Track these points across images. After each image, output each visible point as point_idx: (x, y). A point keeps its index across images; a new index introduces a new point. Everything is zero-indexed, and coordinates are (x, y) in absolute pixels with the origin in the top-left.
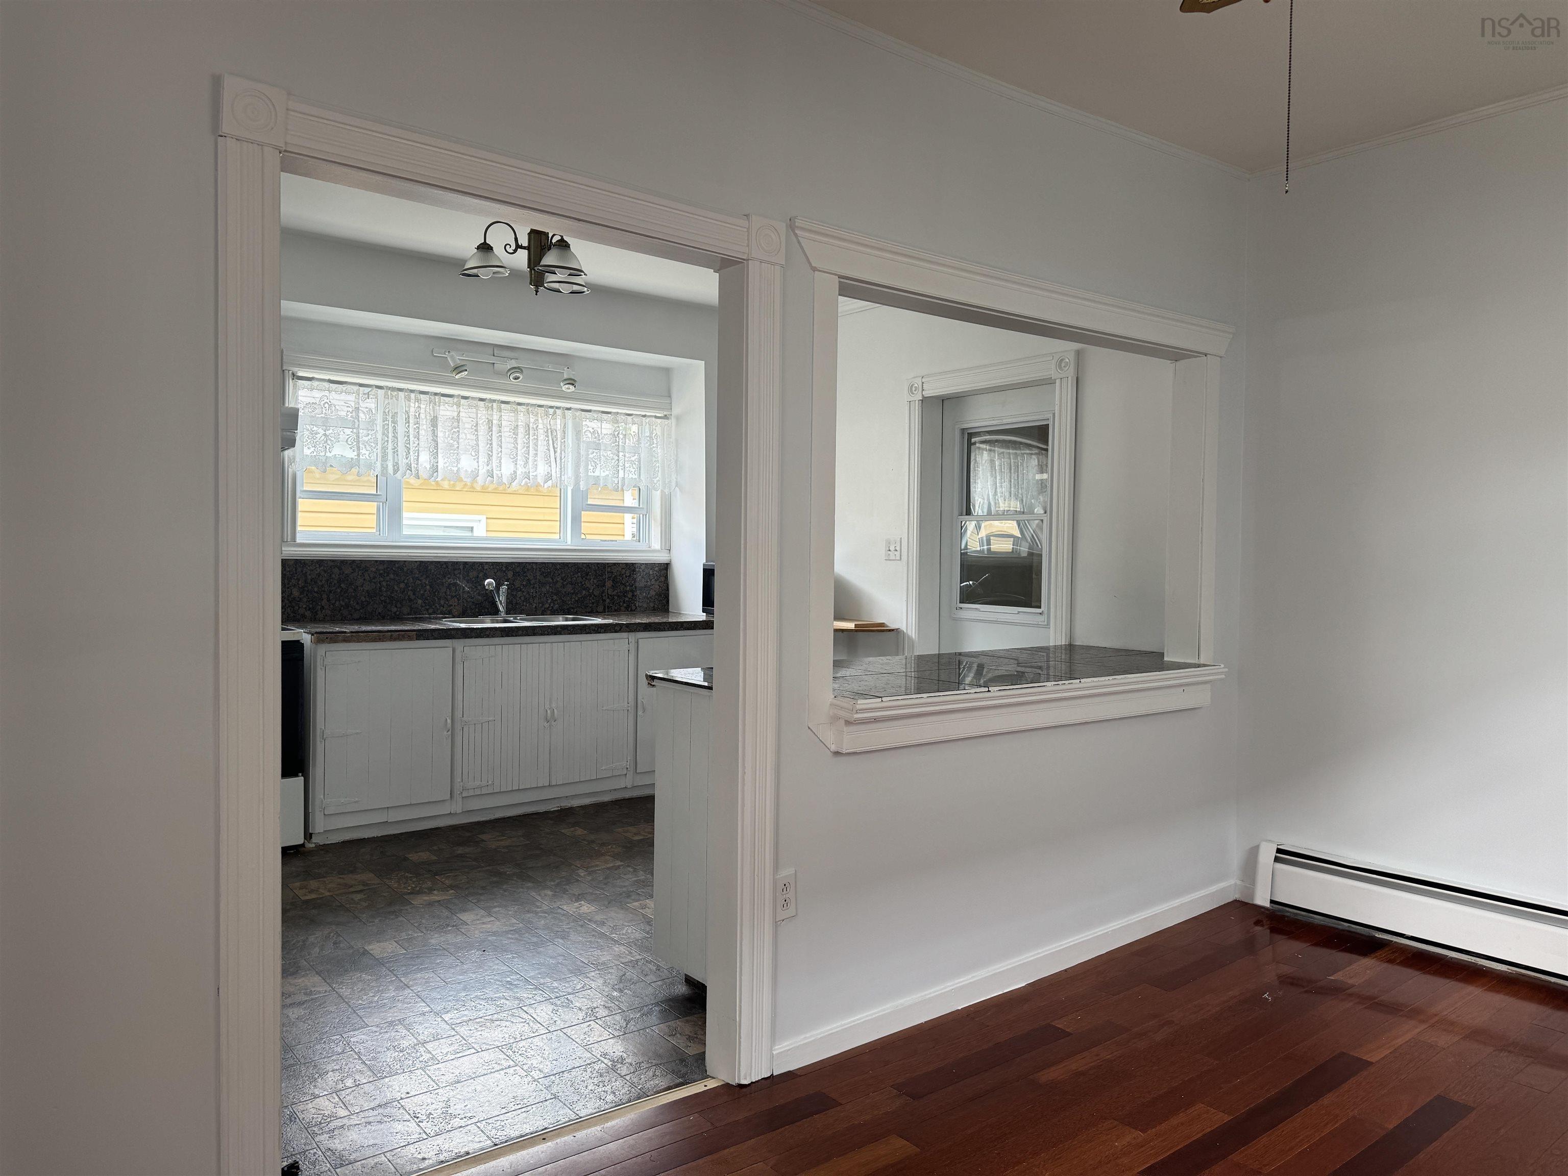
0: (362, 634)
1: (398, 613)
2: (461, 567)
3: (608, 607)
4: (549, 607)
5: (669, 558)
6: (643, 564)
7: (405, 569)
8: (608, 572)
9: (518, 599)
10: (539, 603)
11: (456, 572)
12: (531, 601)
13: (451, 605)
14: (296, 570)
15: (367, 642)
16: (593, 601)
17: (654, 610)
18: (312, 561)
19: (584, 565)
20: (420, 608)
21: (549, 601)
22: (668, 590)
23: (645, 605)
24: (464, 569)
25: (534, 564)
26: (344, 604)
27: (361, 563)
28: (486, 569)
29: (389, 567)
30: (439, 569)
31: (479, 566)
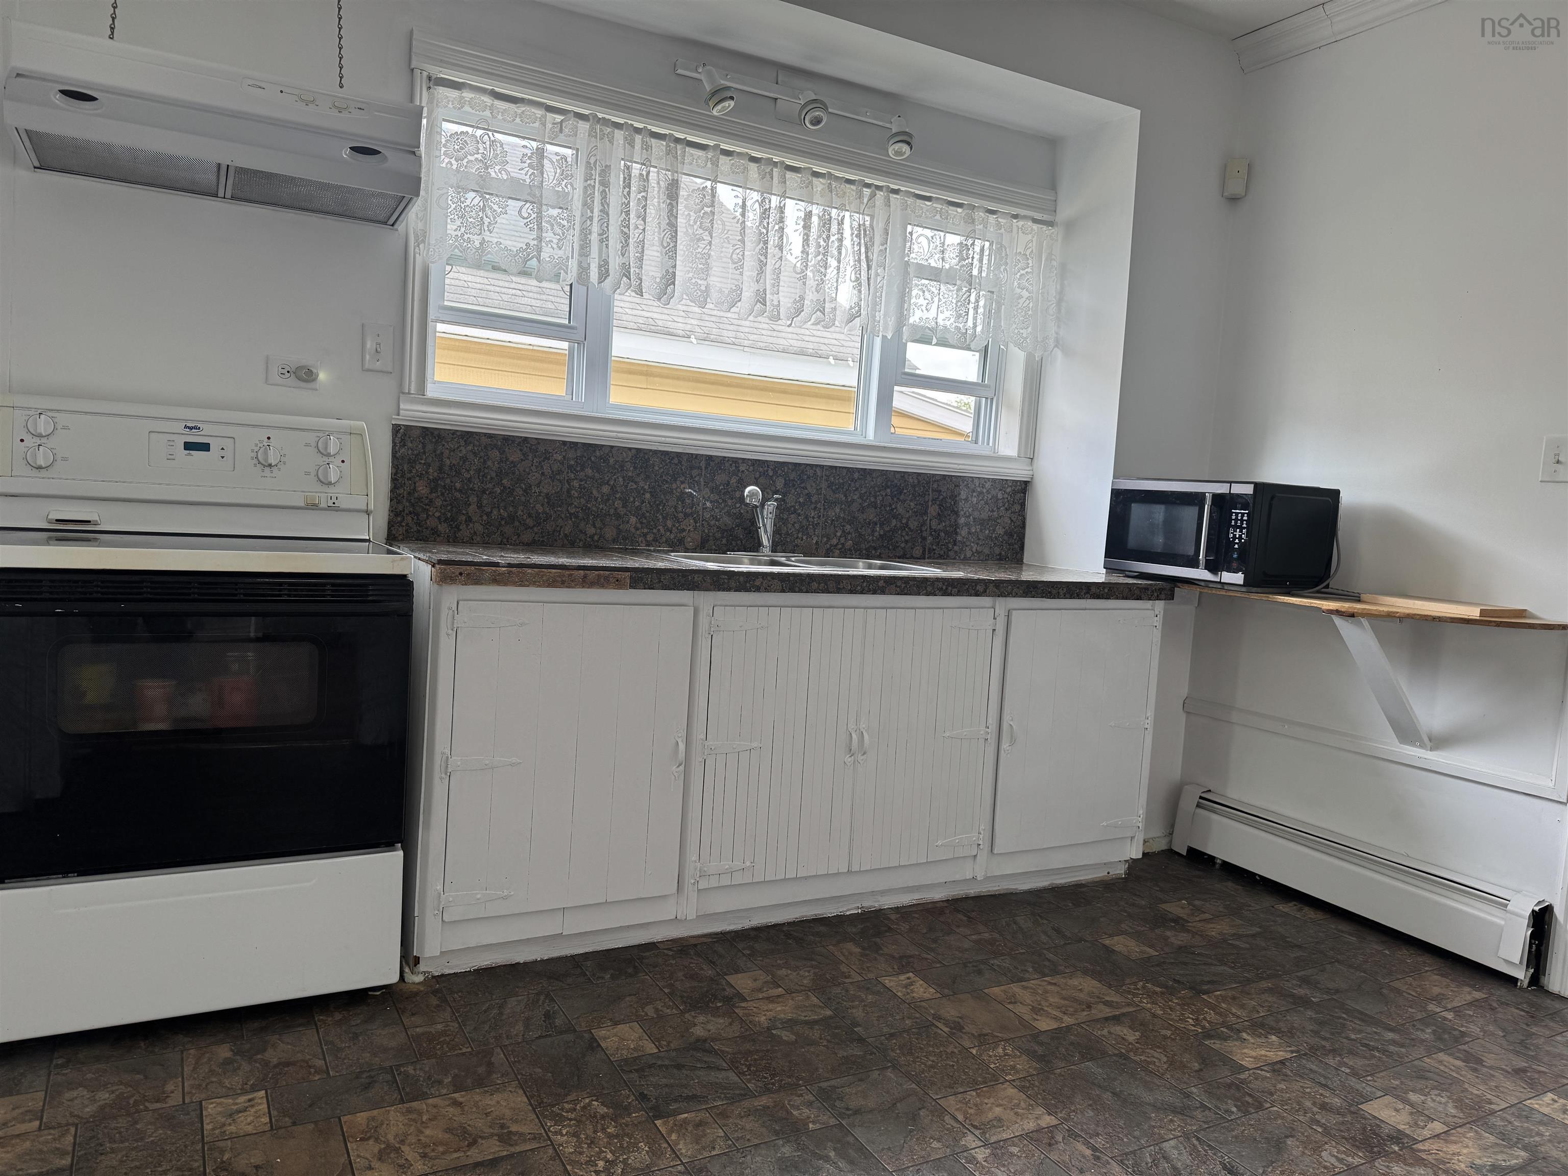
0: (529, 571)
1: (596, 538)
2: (703, 464)
3: (929, 549)
4: (837, 544)
5: (1031, 473)
6: (989, 479)
7: (612, 461)
8: (933, 490)
9: (790, 526)
10: (823, 536)
11: (695, 472)
12: (811, 531)
13: (684, 530)
14: (424, 447)
15: (539, 586)
16: (907, 538)
17: (1000, 559)
18: (454, 432)
19: (898, 476)
20: (633, 530)
21: (839, 534)
22: (1023, 526)
23: (987, 551)
24: (706, 468)
25: (818, 468)
26: (506, 515)
27: (539, 443)
28: (743, 471)
29: (585, 454)
30: (667, 465)
31: (731, 465)
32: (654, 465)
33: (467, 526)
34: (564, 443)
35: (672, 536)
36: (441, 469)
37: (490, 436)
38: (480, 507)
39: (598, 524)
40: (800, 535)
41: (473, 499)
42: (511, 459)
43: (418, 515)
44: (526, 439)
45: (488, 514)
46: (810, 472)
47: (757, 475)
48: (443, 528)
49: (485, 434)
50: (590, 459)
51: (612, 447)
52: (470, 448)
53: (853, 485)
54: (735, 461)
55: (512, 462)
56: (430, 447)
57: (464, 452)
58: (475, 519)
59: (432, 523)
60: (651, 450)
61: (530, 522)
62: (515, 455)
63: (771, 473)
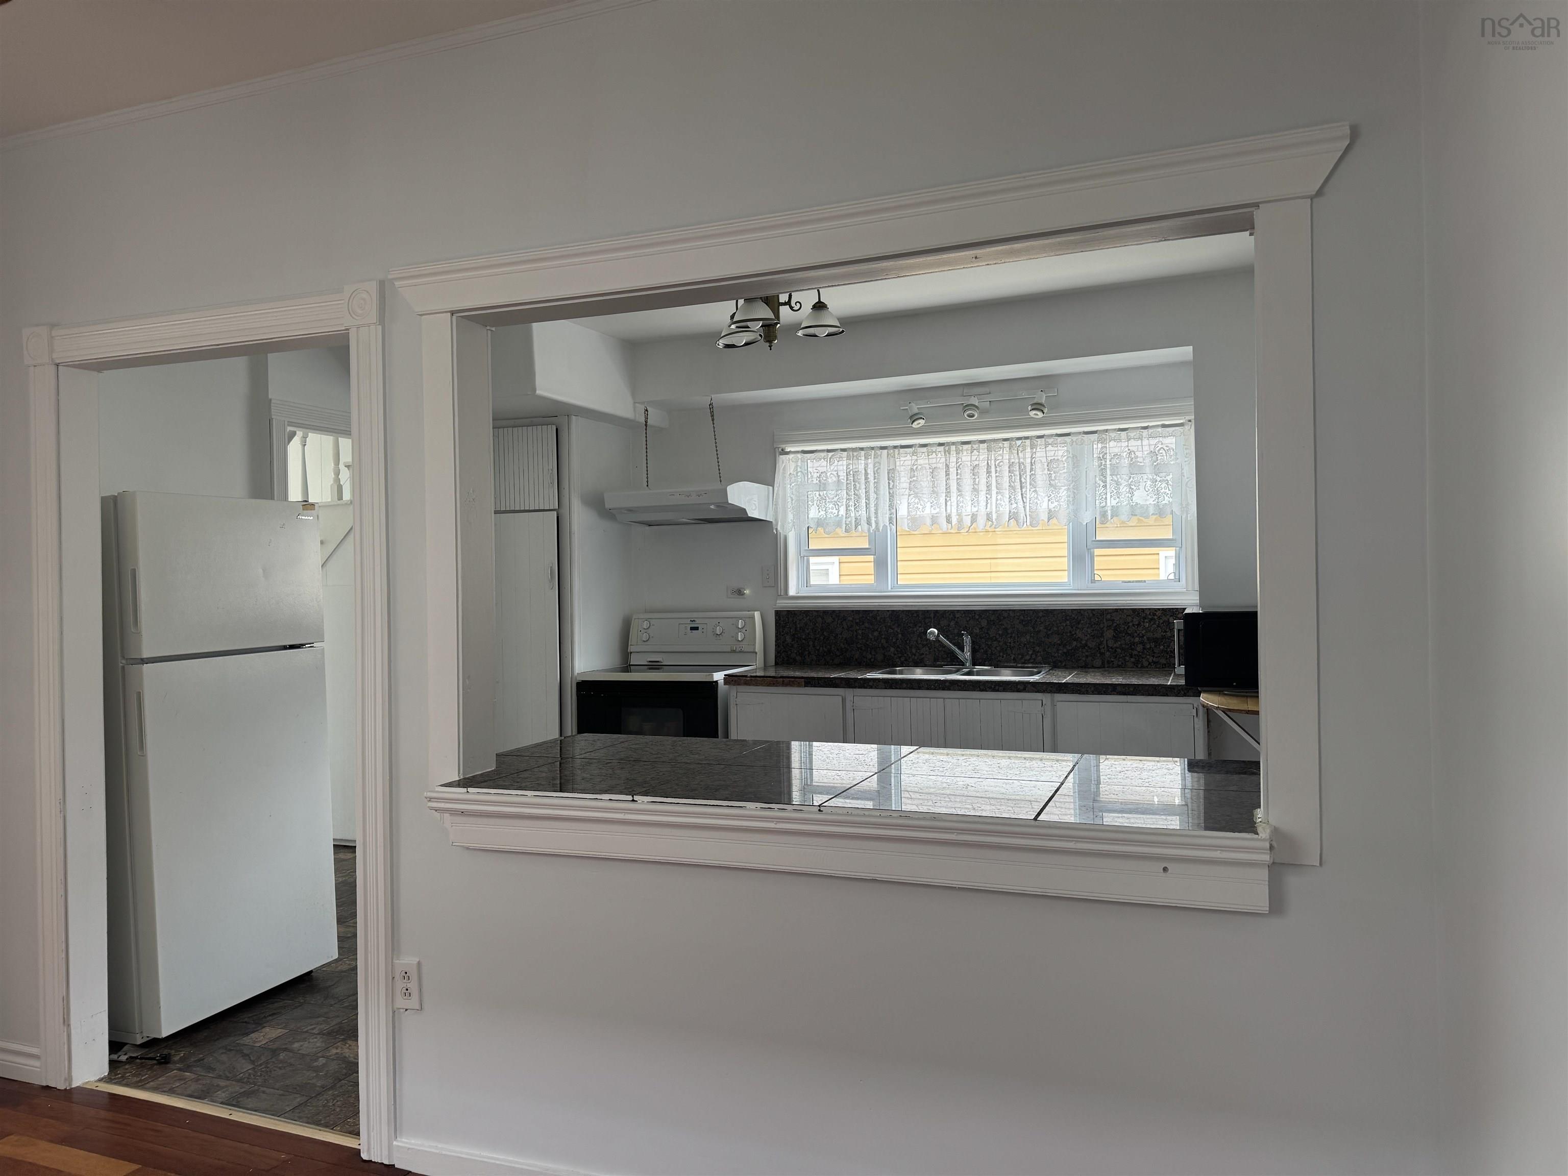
2: (932, 615)
3: (1108, 661)
11: (927, 621)
12: (1009, 652)
16: (1087, 654)
18: (801, 611)
19: (1075, 612)
20: (893, 655)
24: (934, 617)
25: (1011, 612)
26: (826, 650)
27: (840, 613)
28: (958, 618)
29: (864, 616)
30: (910, 618)
31: (950, 614)
32: (902, 619)
33: (809, 656)
34: (853, 611)
35: (916, 658)
36: (796, 628)
37: (817, 611)
38: (814, 646)
39: (873, 653)
40: (1001, 654)
41: (811, 643)
42: (827, 622)
43: (787, 652)
44: (834, 611)
45: (818, 650)
46: (1005, 615)
47: (968, 619)
48: (798, 658)
49: (815, 611)
50: (867, 618)
51: (878, 611)
52: (808, 618)
53: (1038, 620)
54: (953, 612)
55: (828, 623)
56: (791, 619)
57: (806, 620)
58: (812, 653)
59: (793, 655)
60: (900, 610)
61: (838, 653)
62: (829, 620)
63: (977, 617)
